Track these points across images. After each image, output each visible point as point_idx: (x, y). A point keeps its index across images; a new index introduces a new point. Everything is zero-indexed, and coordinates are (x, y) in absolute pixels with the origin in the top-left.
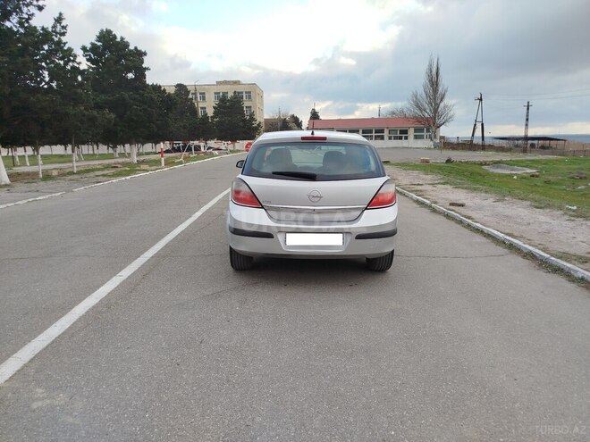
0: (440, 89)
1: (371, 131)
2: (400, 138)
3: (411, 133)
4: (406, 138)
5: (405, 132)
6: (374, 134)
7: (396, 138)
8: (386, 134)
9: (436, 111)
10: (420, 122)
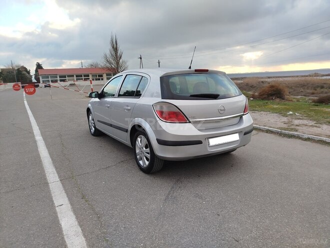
0: (119, 52)
1: (81, 76)
2: (99, 79)
3: (105, 76)
4: (102, 79)
5: (101, 76)
6: (83, 78)
7: (97, 80)
8: (90, 77)
9: (118, 63)
10: (110, 70)
